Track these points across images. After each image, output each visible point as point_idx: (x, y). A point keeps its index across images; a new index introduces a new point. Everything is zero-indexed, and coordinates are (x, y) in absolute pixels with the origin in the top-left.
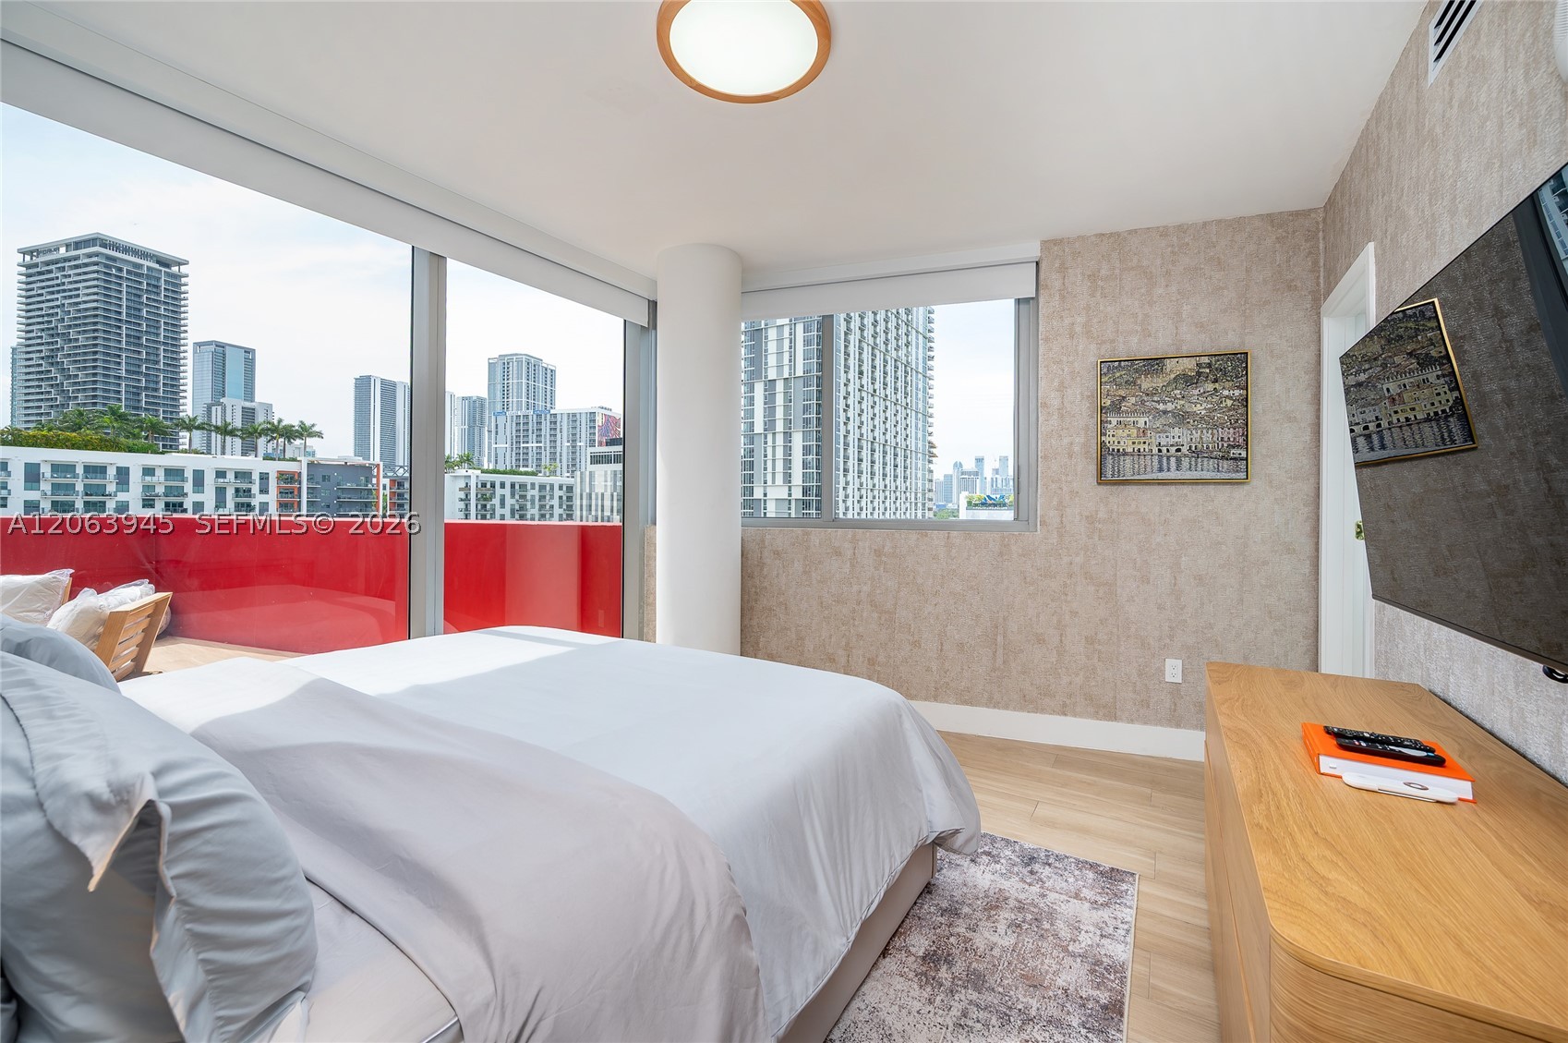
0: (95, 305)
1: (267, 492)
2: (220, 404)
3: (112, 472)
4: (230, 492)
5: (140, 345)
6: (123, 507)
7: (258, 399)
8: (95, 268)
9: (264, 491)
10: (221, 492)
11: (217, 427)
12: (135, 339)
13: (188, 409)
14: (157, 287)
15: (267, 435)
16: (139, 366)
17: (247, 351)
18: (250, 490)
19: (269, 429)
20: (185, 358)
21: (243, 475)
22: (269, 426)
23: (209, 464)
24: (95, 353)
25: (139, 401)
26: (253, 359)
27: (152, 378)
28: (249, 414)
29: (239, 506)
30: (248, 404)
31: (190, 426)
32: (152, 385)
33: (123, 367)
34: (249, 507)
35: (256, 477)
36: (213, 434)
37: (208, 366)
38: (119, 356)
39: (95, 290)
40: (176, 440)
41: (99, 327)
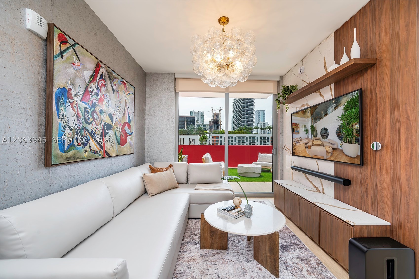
0: (242, 107)
1: (269, 142)
2: (259, 123)
3: (245, 138)
4: (263, 142)
5: (248, 113)
6: (247, 144)
7: (266, 121)
8: (242, 100)
9: (268, 141)
10: (261, 141)
11: (260, 128)
12: (247, 112)
13: (255, 125)
14: (250, 101)
15: (268, 129)
16: (248, 117)
17: (264, 111)
18: (266, 141)
19: (269, 128)
20: (254, 114)
21: (265, 138)
22: (269, 127)
23: (259, 136)
24: (242, 116)
25: (248, 124)
26: (265, 113)
27: (250, 119)
28: (264, 124)
29: (264, 144)
30: (264, 123)
31: (256, 128)
32: (250, 121)
33: (245, 118)
34: (266, 144)
35: (267, 138)
36: (259, 130)
37: (257, 115)
38: (245, 116)
39: (242, 104)
40: (253, 131)
41: (242, 111)
